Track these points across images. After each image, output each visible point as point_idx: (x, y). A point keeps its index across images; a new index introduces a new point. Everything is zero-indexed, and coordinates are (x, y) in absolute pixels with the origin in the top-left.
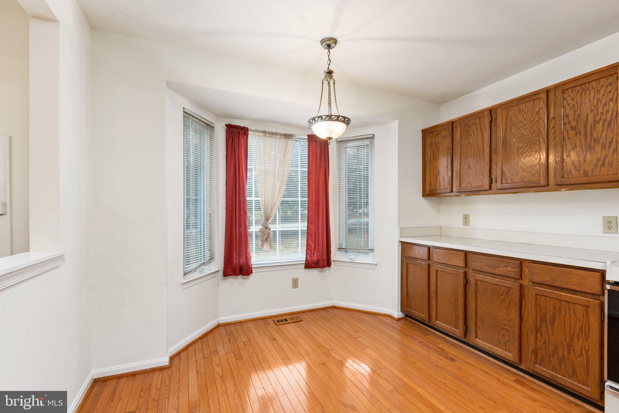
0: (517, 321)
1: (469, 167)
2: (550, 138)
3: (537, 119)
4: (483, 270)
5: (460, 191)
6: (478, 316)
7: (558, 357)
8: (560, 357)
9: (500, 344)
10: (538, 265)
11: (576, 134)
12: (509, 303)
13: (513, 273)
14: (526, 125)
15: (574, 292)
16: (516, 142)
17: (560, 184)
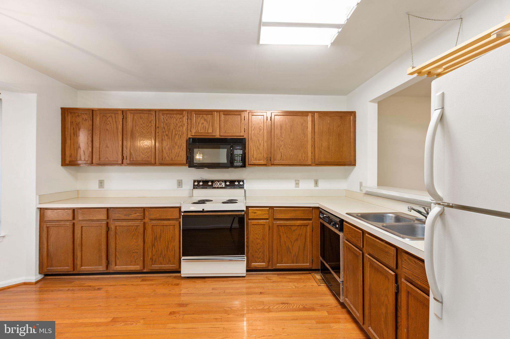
0: (142, 244)
1: (107, 147)
2: (156, 138)
3: (150, 125)
4: (121, 218)
5: (99, 163)
6: (117, 250)
7: (162, 256)
8: (163, 256)
9: (132, 263)
10: (153, 209)
11: (168, 138)
12: (138, 235)
13: (140, 216)
14: (144, 127)
15: (169, 220)
16: (139, 136)
17: (161, 163)
